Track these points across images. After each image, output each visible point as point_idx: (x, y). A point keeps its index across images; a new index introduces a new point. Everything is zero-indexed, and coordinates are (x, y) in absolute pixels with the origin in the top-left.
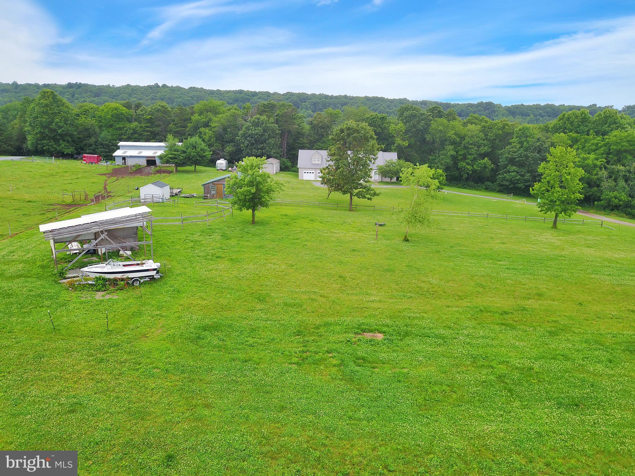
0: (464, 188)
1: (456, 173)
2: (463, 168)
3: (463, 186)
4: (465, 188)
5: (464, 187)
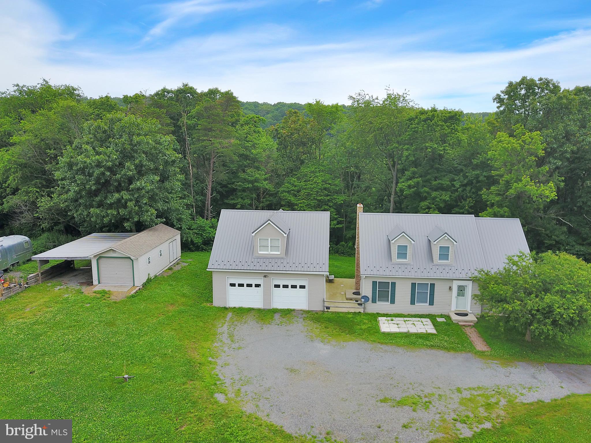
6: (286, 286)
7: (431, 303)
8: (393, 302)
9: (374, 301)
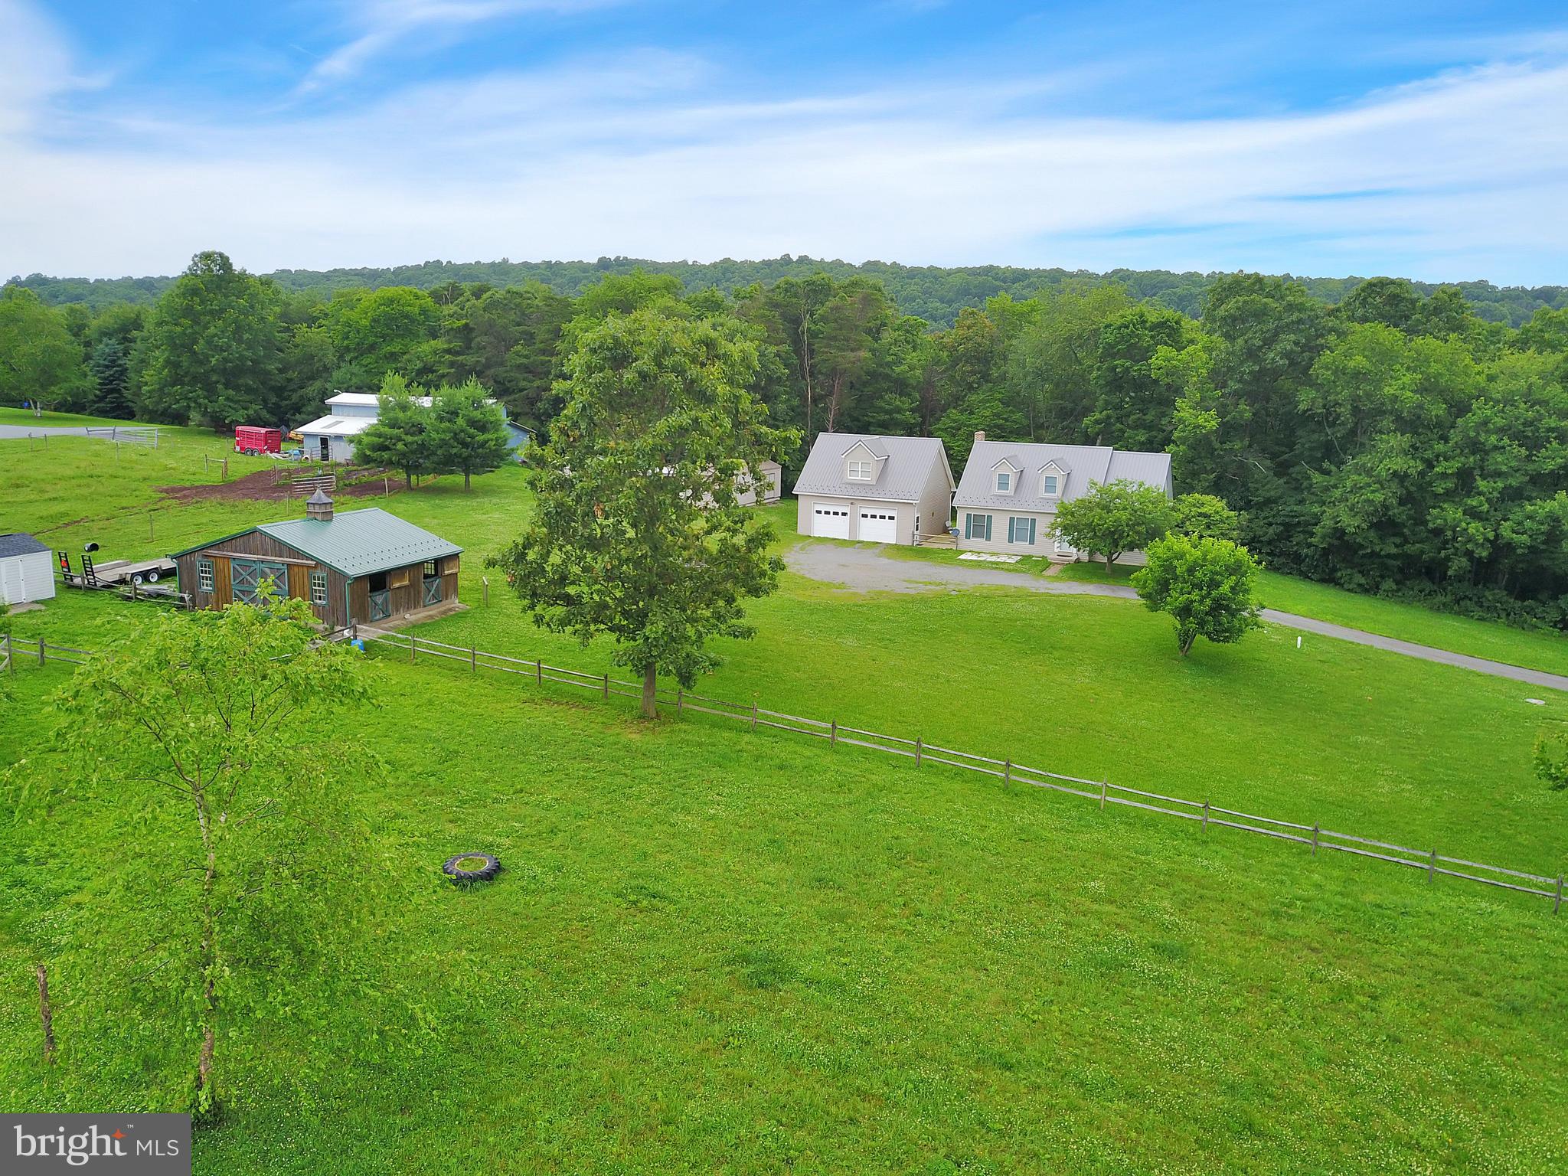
0: (1458, 613)
1: (1427, 550)
2: (1449, 534)
3: (1458, 602)
4: (1466, 613)
5: (1458, 607)
6: (874, 517)
7: (1032, 542)
8: (988, 539)
9: (967, 537)
